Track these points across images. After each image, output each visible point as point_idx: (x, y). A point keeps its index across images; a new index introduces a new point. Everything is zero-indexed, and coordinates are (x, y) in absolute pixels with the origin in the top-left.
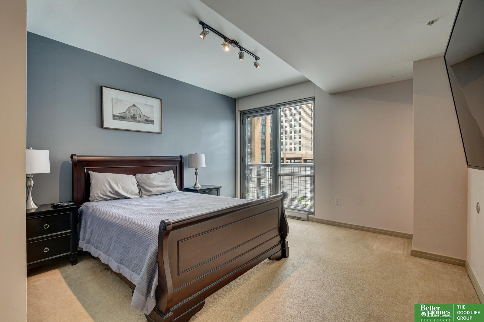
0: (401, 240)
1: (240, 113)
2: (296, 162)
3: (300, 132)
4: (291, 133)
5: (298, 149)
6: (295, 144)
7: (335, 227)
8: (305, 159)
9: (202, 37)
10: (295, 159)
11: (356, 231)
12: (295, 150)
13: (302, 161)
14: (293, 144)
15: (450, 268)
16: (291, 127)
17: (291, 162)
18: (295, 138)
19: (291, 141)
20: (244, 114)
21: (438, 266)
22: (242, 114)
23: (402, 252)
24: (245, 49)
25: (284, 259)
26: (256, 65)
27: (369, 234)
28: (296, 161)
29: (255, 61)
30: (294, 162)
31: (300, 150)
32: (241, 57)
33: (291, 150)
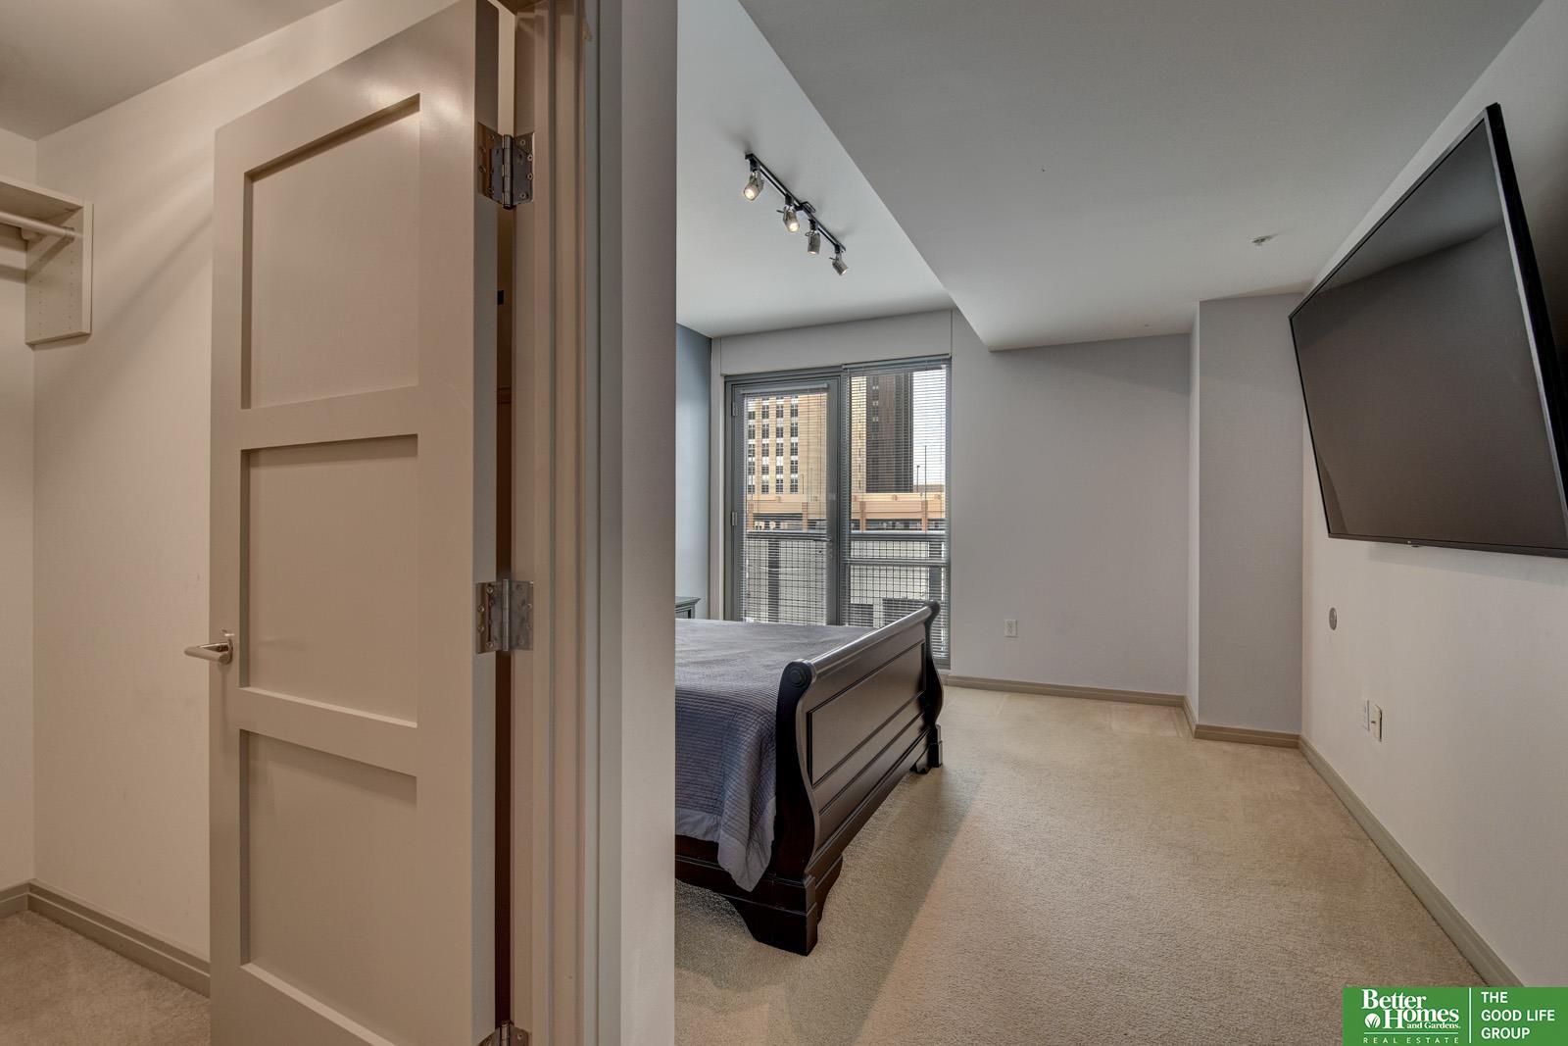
0: (1163, 712)
1: (725, 382)
2: (782, 527)
3: (794, 432)
4: (765, 434)
5: (786, 485)
6: (779, 470)
7: (1007, 695)
8: (811, 517)
9: (750, 193)
10: (779, 518)
11: (1057, 700)
12: (779, 489)
13: (804, 523)
14: (772, 469)
15: (1274, 753)
16: (765, 415)
17: (767, 527)
18: (779, 452)
19: (766, 461)
20: (737, 386)
21: (1252, 752)
22: (729, 385)
23: (1175, 733)
24: (822, 226)
25: (935, 770)
26: (839, 268)
27: (1090, 704)
28: (784, 525)
29: (834, 256)
30: (778, 527)
31: (794, 488)
32: (814, 245)
33: (765, 489)
